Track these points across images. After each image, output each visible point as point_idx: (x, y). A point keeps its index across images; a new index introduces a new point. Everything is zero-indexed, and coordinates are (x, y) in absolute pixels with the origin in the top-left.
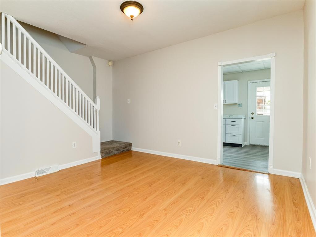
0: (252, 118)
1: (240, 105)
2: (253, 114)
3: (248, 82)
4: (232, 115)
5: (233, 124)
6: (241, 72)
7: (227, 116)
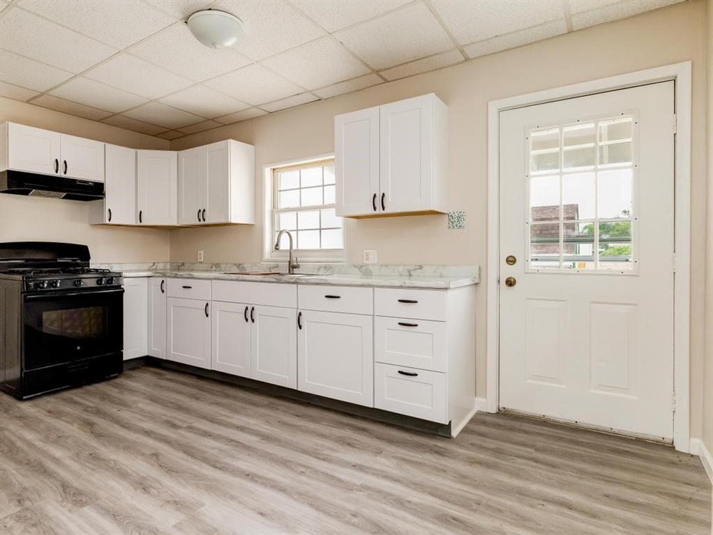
0: (510, 283)
1: (456, 221)
2: (511, 260)
3: (490, 103)
4: (421, 267)
5: (408, 313)
6: (462, 62)
7: (401, 268)
